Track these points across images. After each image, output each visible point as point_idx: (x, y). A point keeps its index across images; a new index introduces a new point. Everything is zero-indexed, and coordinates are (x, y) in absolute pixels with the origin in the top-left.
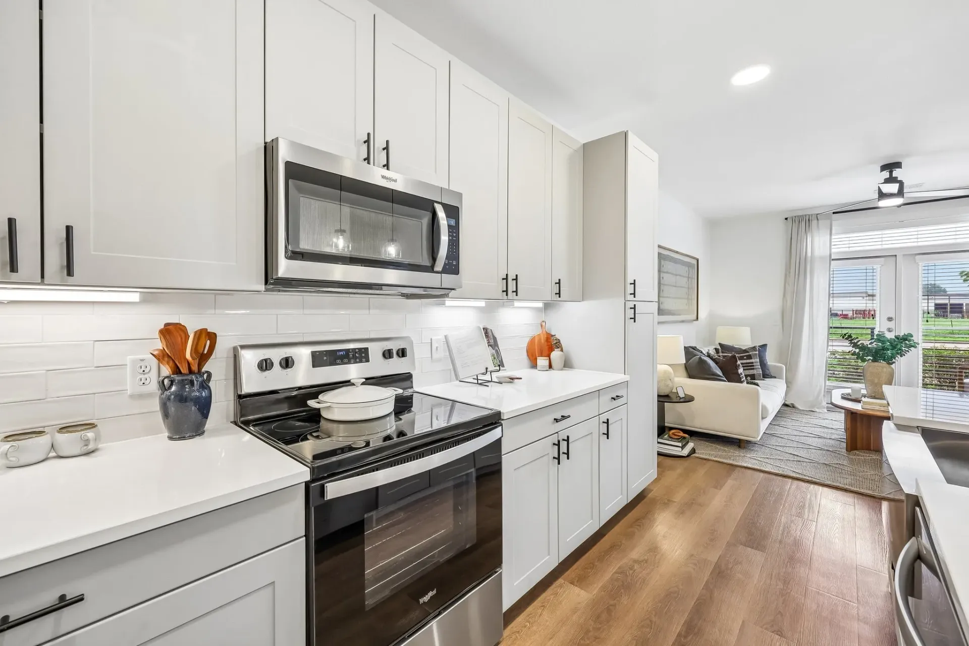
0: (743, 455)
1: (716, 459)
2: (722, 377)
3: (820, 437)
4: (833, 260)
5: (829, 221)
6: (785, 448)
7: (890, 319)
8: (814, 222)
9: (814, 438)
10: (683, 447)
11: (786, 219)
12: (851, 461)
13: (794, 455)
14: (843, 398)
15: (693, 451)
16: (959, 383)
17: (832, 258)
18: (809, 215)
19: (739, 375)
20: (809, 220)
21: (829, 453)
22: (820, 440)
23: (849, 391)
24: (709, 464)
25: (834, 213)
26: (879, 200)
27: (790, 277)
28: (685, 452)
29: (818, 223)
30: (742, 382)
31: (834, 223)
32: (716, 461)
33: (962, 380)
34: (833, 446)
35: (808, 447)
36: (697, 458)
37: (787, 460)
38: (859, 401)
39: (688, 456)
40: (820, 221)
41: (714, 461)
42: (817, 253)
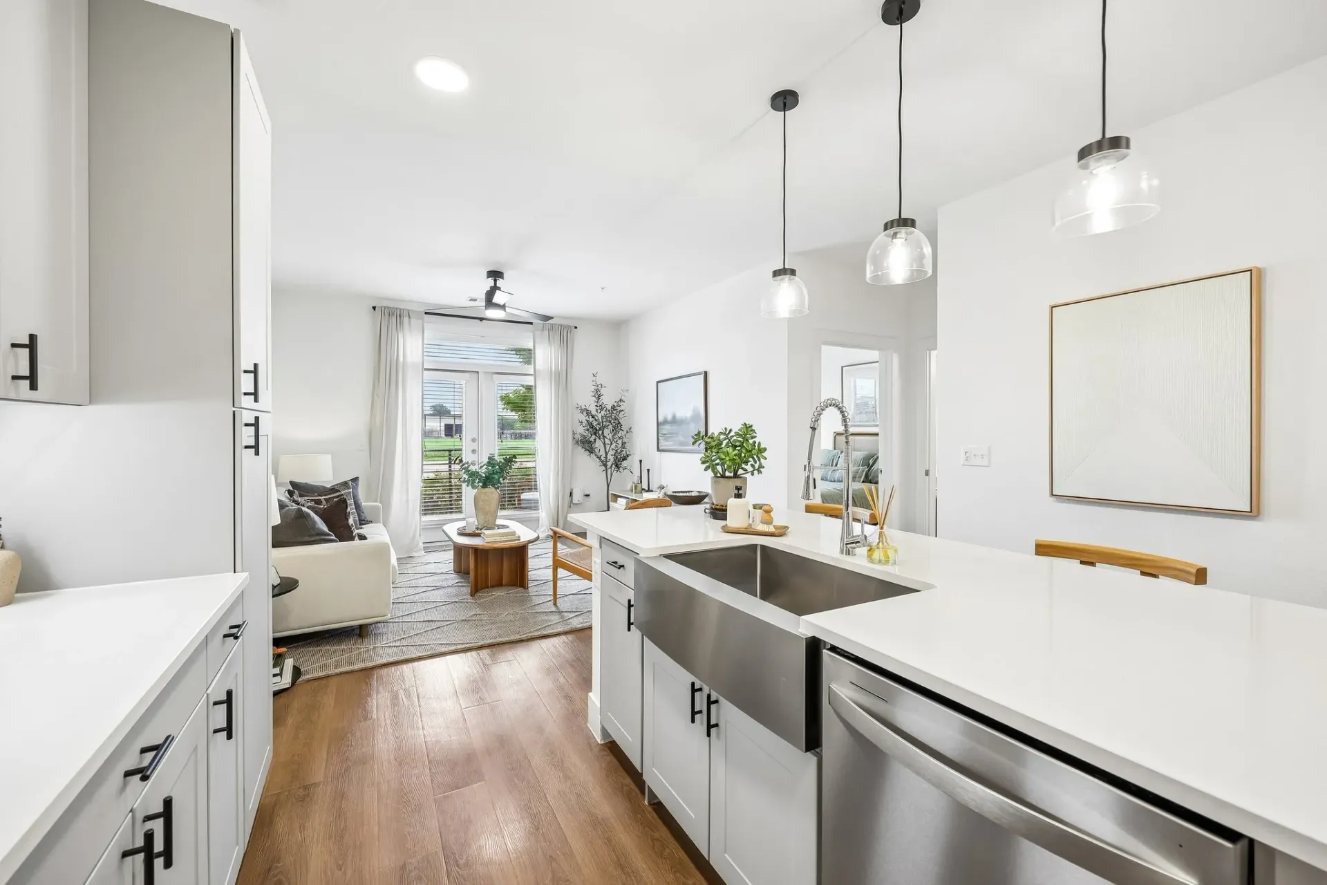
0: (372, 647)
1: (338, 671)
2: (329, 535)
3: (439, 588)
4: (426, 369)
5: (421, 321)
6: (413, 616)
7: (473, 440)
8: (406, 320)
9: (434, 592)
10: (280, 674)
11: (374, 308)
12: (480, 606)
13: (428, 621)
14: (460, 534)
15: (297, 672)
16: (518, 501)
17: (425, 367)
18: (400, 309)
19: (349, 527)
20: (400, 316)
21: (457, 604)
22: (441, 592)
23: (462, 524)
24: (334, 681)
25: (426, 313)
26: (486, 309)
27: (379, 386)
28: (286, 680)
29: (410, 322)
30: (352, 539)
31: (425, 324)
32: (342, 673)
33: (520, 497)
34: (456, 595)
35: (436, 605)
36: (309, 681)
37: (426, 632)
38: (478, 535)
39: (294, 683)
40: (412, 320)
41: (337, 675)
42: (409, 359)
